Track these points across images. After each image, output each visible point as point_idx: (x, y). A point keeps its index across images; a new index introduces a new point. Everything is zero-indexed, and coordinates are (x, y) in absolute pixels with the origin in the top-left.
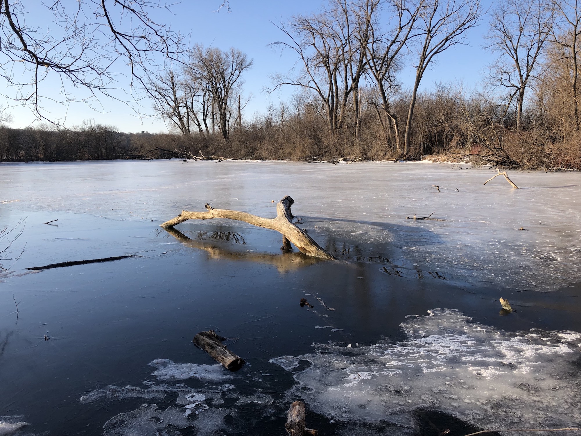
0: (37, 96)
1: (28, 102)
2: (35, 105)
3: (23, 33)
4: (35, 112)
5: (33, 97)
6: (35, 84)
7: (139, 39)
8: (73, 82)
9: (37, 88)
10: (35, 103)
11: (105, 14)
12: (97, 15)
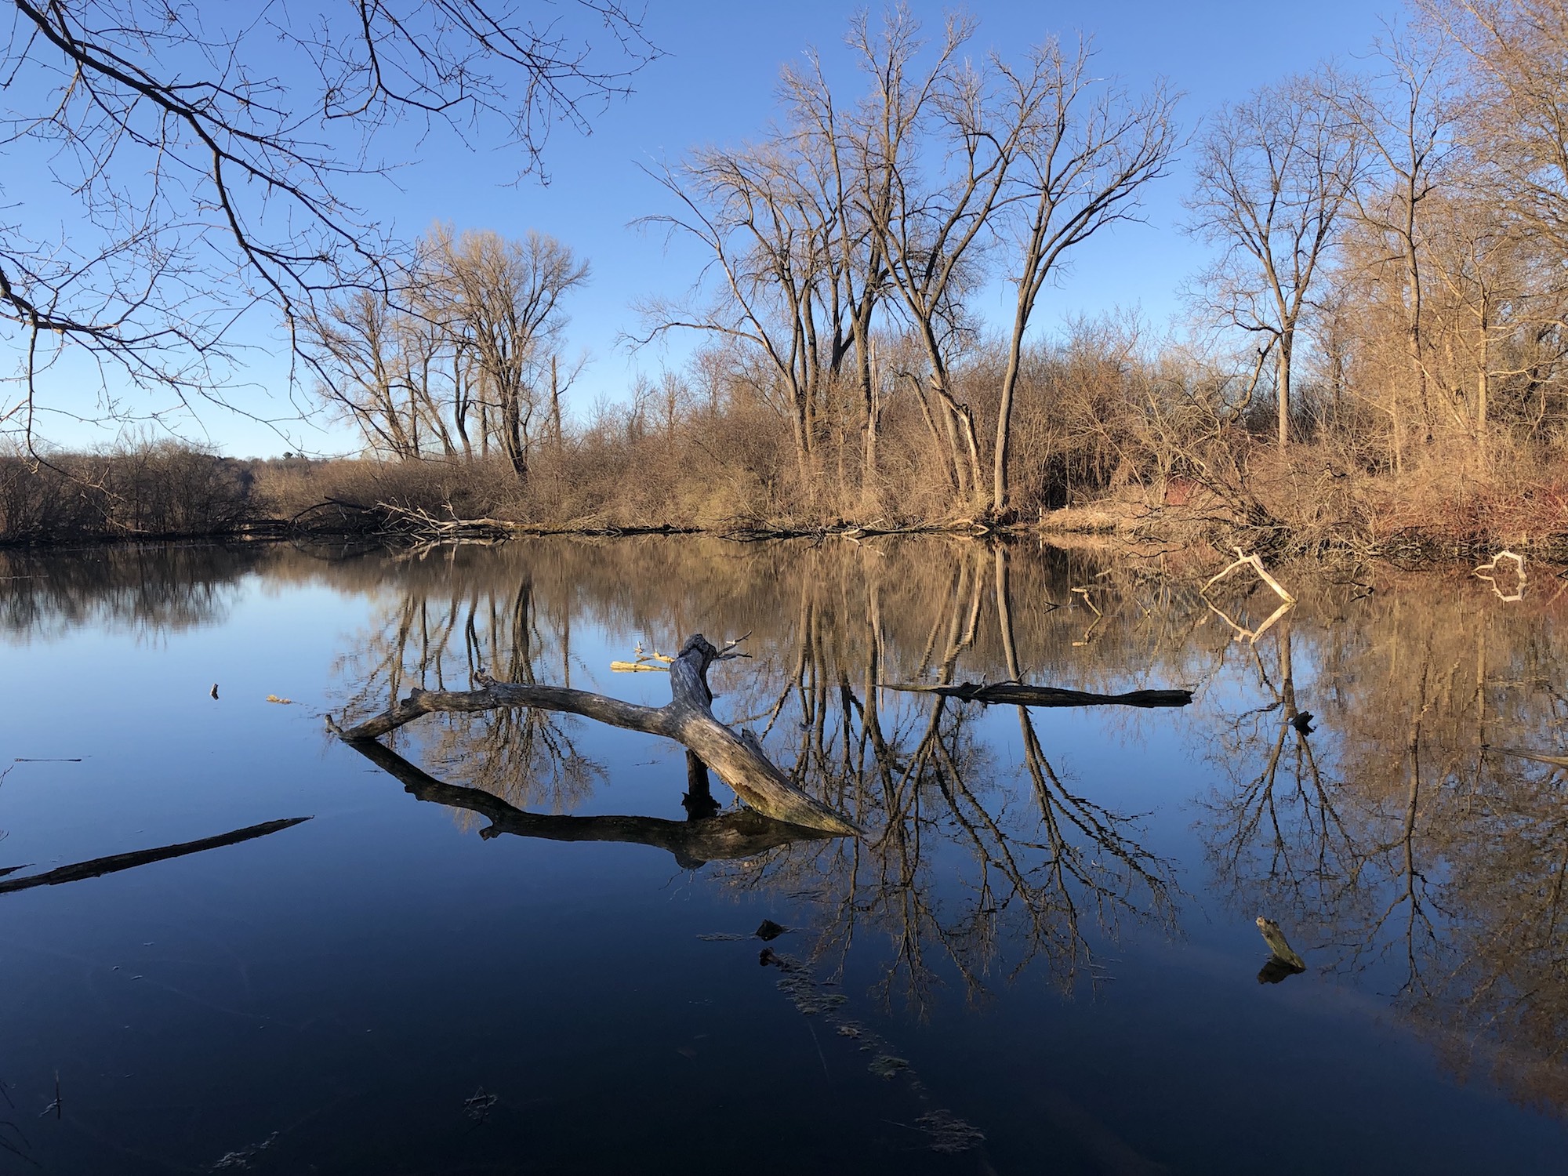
0: (32, 409)
2: (26, 433)
5: (19, 411)
6: (28, 381)
7: (311, 262)
8: (133, 374)
9: (32, 391)
11: (221, 204)
12: (203, 204)
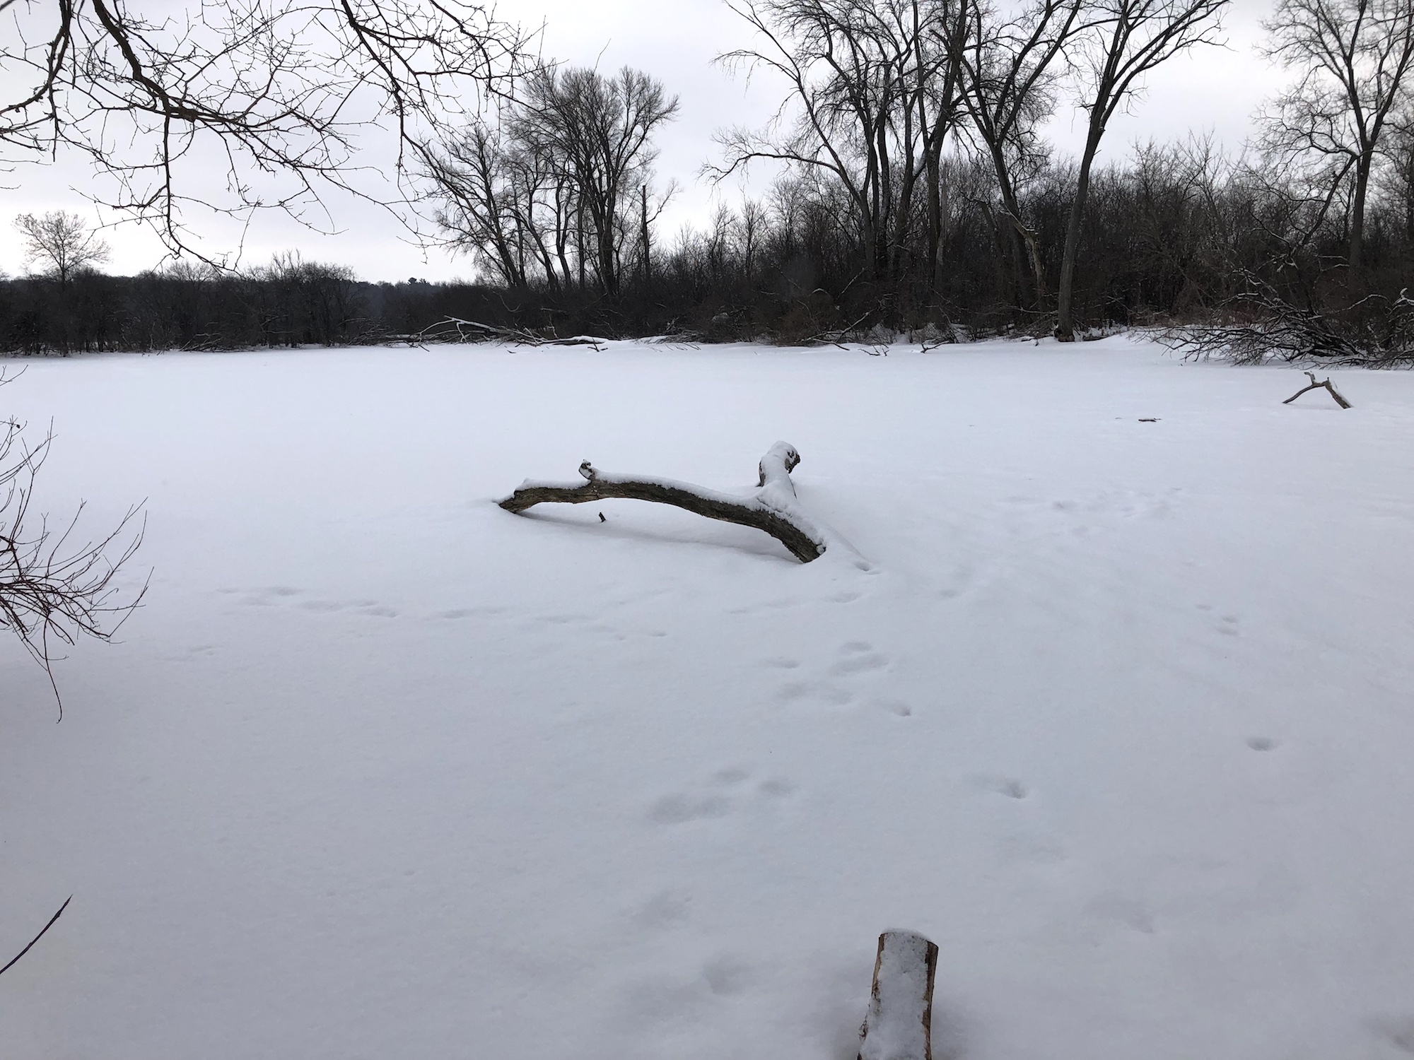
0: (169, 196)
1: (148, 212)
2: (166, 218)
3: (129, 34)
4: (166, 237)
5: (161, 199)
6: (164, 167)
7: (415, 43)
8: (258, 157)
9: (168, 176)
10: (166, 213)
